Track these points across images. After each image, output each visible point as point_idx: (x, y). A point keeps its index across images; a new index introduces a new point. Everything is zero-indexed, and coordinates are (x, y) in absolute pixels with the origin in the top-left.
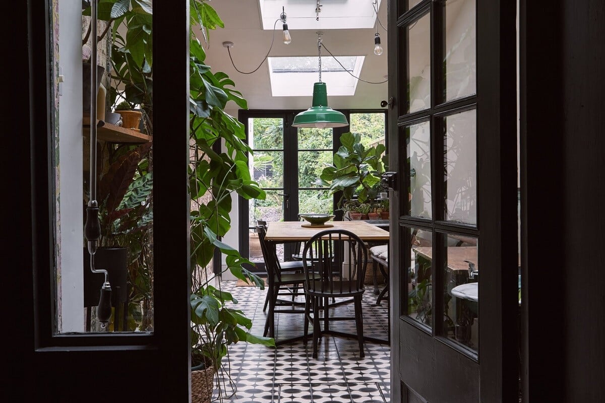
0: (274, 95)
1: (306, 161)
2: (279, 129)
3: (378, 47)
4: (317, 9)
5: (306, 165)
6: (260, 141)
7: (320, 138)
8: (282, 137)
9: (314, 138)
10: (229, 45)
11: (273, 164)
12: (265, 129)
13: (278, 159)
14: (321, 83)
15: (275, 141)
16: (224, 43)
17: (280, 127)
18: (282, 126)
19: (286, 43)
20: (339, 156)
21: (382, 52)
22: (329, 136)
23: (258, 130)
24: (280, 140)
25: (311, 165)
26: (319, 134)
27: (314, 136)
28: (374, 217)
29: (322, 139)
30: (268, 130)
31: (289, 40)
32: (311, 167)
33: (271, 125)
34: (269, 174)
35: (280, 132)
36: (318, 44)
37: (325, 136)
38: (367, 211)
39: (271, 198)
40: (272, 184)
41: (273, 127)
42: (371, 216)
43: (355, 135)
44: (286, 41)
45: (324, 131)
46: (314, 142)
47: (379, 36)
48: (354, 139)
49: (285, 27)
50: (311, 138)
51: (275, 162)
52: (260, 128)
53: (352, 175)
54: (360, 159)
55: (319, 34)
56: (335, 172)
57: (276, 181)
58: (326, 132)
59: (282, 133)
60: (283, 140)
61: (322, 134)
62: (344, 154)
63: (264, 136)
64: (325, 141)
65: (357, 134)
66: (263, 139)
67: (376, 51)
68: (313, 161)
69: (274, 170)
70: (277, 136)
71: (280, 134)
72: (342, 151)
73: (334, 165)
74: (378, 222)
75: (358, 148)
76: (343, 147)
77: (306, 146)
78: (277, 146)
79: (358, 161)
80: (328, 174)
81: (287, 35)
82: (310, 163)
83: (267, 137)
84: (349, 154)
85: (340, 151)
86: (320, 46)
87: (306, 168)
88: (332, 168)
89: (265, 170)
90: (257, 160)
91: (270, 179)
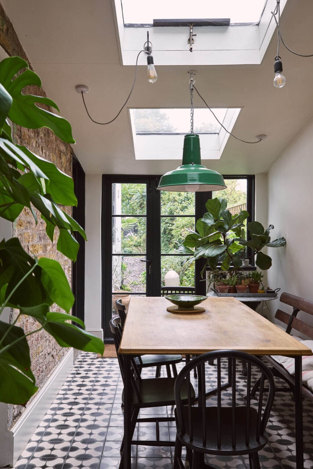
0: (137, 159)
1: (164, 223)
2: (143, 196)
3: (278, 76)
4: (189, 40)
5: (165, 226)
6: (128, 206)
7: (176, 203)
8: (145, 203)
9: (172, 204)
10: (85, 89)
11: (138, 224)
12: (132, 196)
13: (142, 221)
14: (194, 135)
15: (140, 206)
16: (78, 87)
17: (143, 194)
18: (145, 194)
19: (151, 81)
20: (205, 223)
21: (284, 83)
22: (183, 202)
23: (126, 196)
24: (144, 205)
25: (169, 226)
26: (175, 201)
27: (171, 202)
28: (242, 290)
29: (178, 204)
30: (134, 197)
31: (155, 78)
32: (170, 228)
33: (137, 192)
34: (136, 231)
35: (143, 198)
36: (190, 86)
37: (180, 202)
38: (234, 283)
39: (137, 250)
40: (137, 239)
41: (138, 194)
42: (240, 289)
43: (221, 201)
44: (151, 78)
45: (179, 198)
46: (172, 207)
47: (280, 60)
48: (220, 204)
49: (150, 60)
50: (169, 204)
51: (140, 223)
52: (128, 196)
53: (217, 243)
54: (227, 227)
55: (191, 74)
56: (200, 239)
57: (140, 237)
58: (181, 199)
59: (145, 199)
60: (146, 205)
61: (178, 200)
62: (210, 222)
63: (132, 202)
64: (180, 206)
65: (223, 200)
66: (131, 204)
67: (276, 82)
68: (171, 223)
69: (139, 229)
70: (141, 202)
71: (144, 200)
72: (207, 218)
73: (196, 231)
74: (246, 296)
75: (225, 214)
76: (208, 214)
77: (165, 210)
78: (141, 210)
79: (224, 229)
80: (191, 240)
81: (153, 72)
82: (168, 225)
83: (133, 202)
84: (215, 221)
85: (205, 218)
86: (192, 89)
87: (165, 228)
88: (194, 234)
89: (133, 228)
90: (124, 222)
91: (136, 235)
